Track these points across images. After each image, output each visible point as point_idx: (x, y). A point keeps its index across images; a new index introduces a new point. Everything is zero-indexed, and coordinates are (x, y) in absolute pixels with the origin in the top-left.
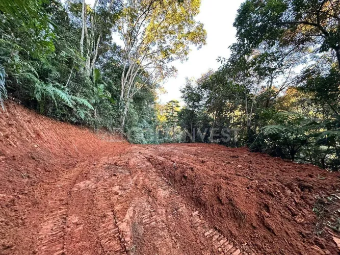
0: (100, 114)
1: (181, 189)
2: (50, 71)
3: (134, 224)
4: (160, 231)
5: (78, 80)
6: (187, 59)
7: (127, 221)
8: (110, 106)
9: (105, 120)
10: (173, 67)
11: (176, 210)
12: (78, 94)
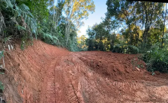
0: (60, 41)
1: (97, 71)
2: (47, 29)
3: (83, 92)
4: (96, 93)
5: (53, 31)
6: (88, 18)
7: (79, 91)
8: (63, 38)
9: (61, 44)
10: (83, 22)
11: (99, 80)
12: (54, 35)
